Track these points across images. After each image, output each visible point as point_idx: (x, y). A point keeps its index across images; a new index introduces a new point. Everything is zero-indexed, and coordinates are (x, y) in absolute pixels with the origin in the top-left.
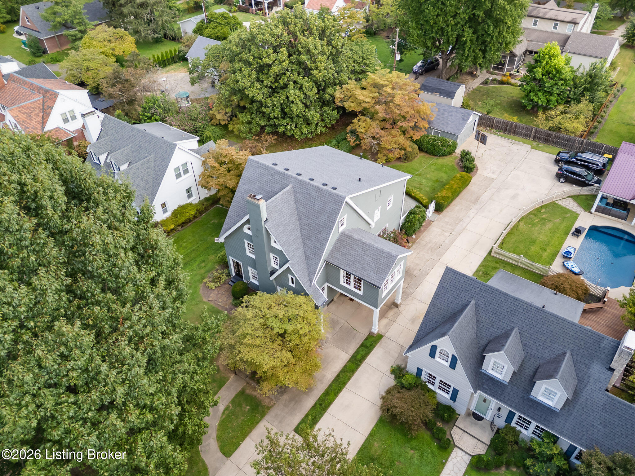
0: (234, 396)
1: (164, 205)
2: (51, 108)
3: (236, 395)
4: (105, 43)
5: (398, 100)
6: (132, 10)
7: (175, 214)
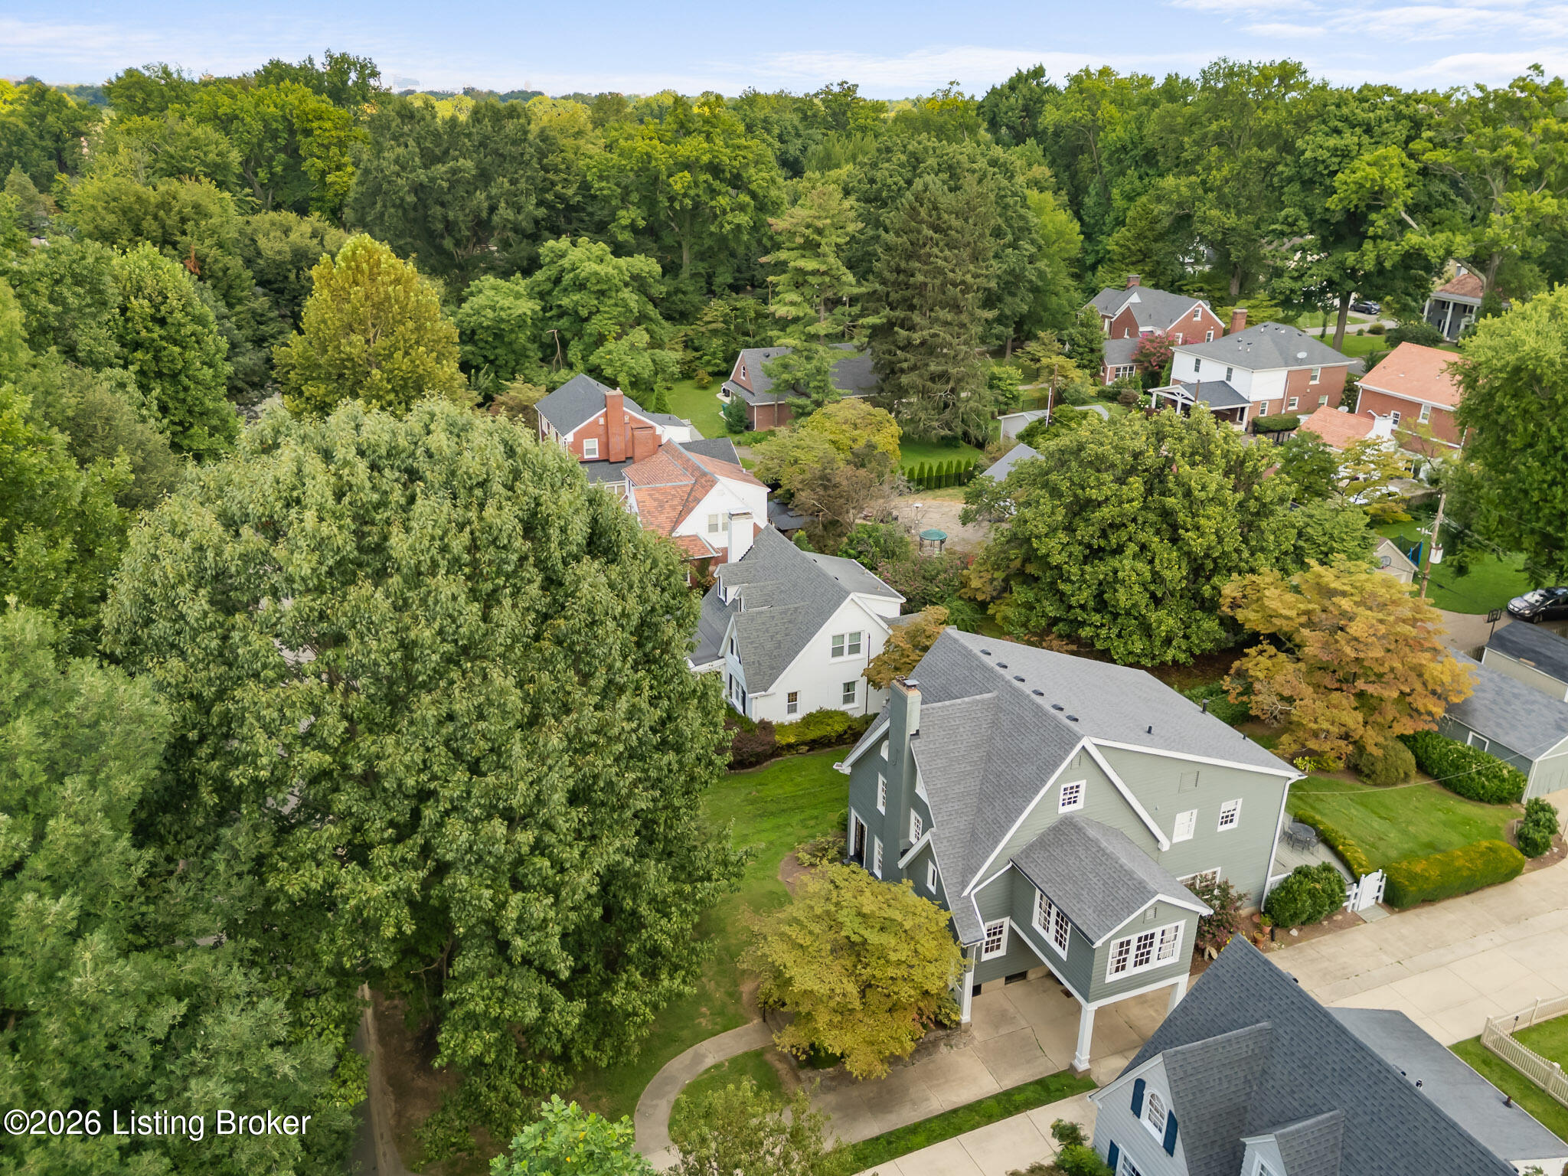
0: (740, 1052)
1: (793, 697)
2: (698, 501)
3: (746, 1054)
4: (844, 427)
5: (1356, 629)
6: (919, 382)
7: (809, 720)
